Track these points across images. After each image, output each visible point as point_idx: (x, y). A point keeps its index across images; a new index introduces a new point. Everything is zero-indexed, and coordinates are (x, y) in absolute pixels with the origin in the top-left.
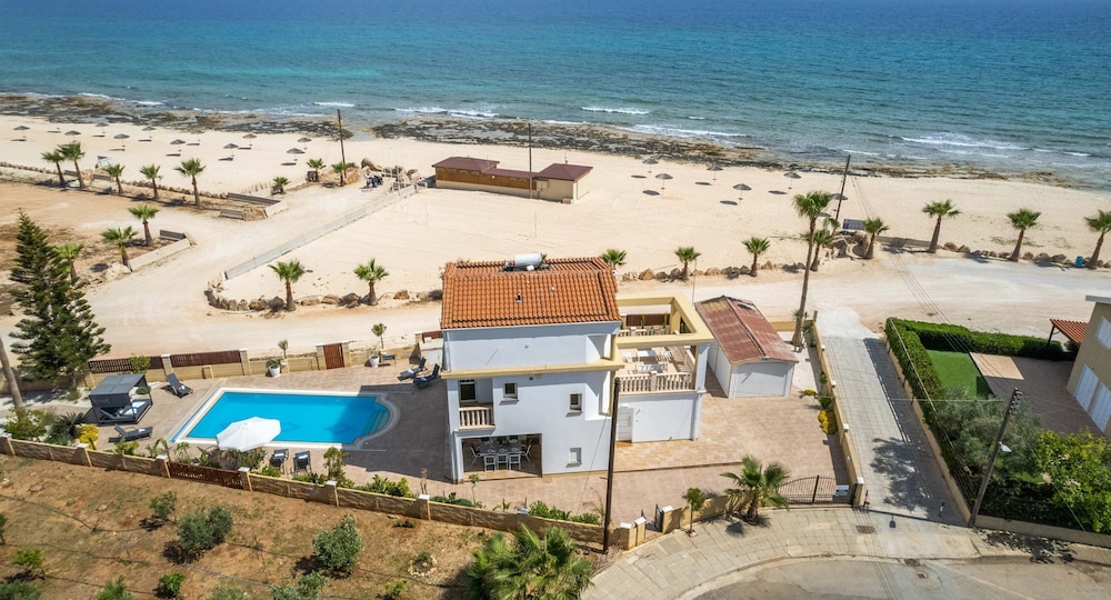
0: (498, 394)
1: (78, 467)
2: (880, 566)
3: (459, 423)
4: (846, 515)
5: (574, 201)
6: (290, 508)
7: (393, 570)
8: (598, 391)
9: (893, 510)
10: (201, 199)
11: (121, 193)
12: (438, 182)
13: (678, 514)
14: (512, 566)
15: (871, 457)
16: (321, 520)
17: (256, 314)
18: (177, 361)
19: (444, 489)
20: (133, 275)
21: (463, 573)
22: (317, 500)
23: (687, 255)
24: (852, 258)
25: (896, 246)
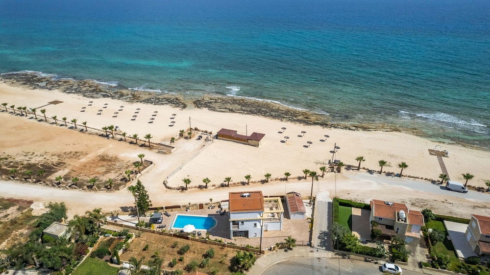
0: (240, 223)
1: (153, 234)
2: (312, 259)
3: (233, 228)
4: (309, 248)
5: (260, 146)
6: (199, 244)
7: (221, 257)
8: (260, 222)
9: (319, 247)
10: (151, 144)
11: (125, 140)
12: (219, 137)
13: (274, 248)
14: (243, 258)
15: (318, 235)
16: (206, 248)
17: (178, 191)
18: (167, 208)
19: (229, 241)
20: (142, 176)
21: (234, 258)
22: (204, 243)
23: (288, 174)
24: (335, 172)
25: (349, 167)
